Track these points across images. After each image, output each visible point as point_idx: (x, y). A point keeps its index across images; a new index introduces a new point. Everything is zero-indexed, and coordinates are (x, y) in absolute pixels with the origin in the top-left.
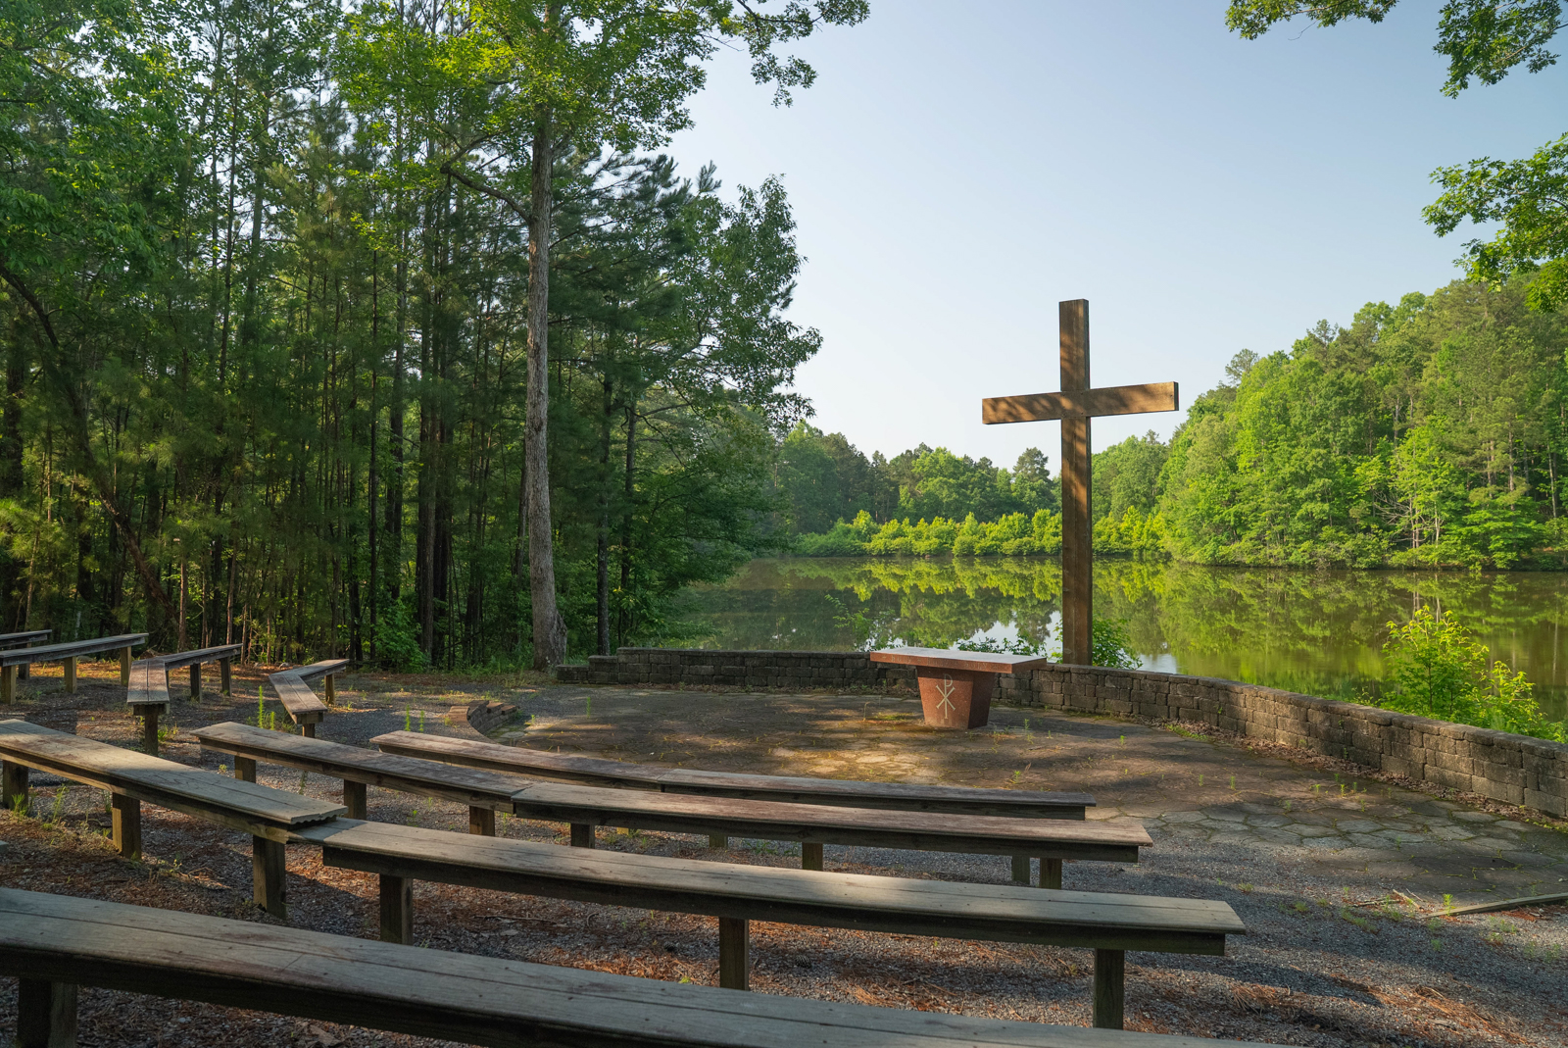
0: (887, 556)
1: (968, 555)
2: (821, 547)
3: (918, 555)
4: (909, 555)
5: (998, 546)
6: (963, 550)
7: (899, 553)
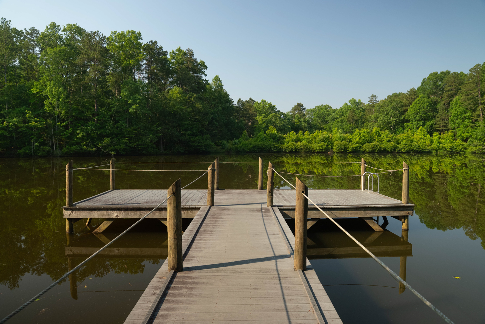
0: (295, 152)
1: (344, 152)
2: (255, 147)
3: (314, 152)
4: (309, 152)
5: (360, 147)
6: (340, 149)
7: (303, 151)
